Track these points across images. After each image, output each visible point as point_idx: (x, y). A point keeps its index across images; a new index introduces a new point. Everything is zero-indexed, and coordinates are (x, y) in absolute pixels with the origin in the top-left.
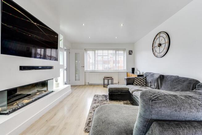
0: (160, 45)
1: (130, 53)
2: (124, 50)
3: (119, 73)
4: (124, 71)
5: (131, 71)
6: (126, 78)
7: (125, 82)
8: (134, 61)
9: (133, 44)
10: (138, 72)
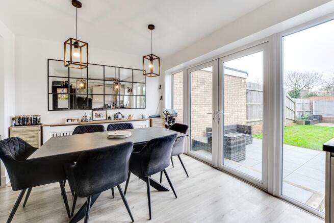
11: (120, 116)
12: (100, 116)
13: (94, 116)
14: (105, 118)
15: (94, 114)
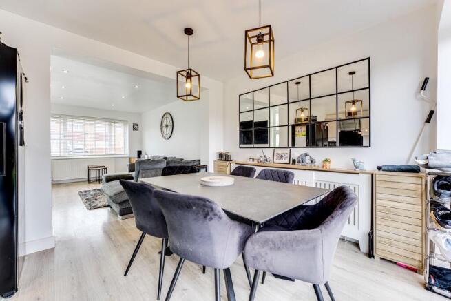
0: (167, 126)
1: (135, 127)
2: (125, 122)
3: (116, 159)
4: (125, 156)
5: (136, 155)
6: (129, 163)
7: (128, 169)
8: (141, 141)
9: (140, 115)
10: (146, 156)
11: (307, 159)
12: (281, 157)
13: (275, 157)
14: (287, 161)
15: (275, 154)
